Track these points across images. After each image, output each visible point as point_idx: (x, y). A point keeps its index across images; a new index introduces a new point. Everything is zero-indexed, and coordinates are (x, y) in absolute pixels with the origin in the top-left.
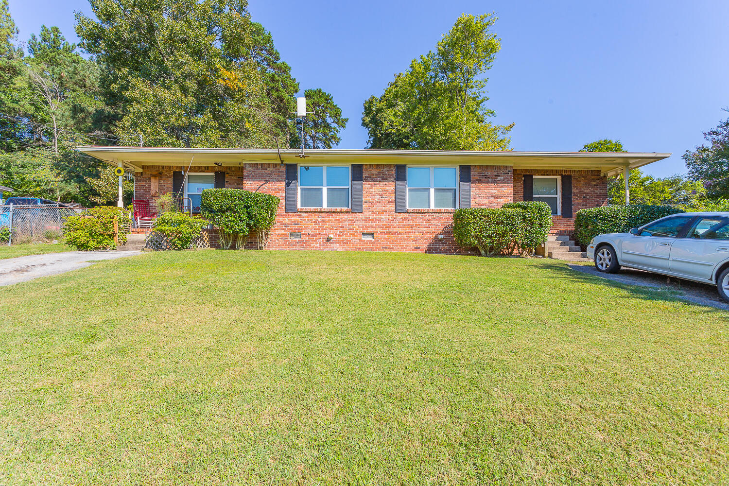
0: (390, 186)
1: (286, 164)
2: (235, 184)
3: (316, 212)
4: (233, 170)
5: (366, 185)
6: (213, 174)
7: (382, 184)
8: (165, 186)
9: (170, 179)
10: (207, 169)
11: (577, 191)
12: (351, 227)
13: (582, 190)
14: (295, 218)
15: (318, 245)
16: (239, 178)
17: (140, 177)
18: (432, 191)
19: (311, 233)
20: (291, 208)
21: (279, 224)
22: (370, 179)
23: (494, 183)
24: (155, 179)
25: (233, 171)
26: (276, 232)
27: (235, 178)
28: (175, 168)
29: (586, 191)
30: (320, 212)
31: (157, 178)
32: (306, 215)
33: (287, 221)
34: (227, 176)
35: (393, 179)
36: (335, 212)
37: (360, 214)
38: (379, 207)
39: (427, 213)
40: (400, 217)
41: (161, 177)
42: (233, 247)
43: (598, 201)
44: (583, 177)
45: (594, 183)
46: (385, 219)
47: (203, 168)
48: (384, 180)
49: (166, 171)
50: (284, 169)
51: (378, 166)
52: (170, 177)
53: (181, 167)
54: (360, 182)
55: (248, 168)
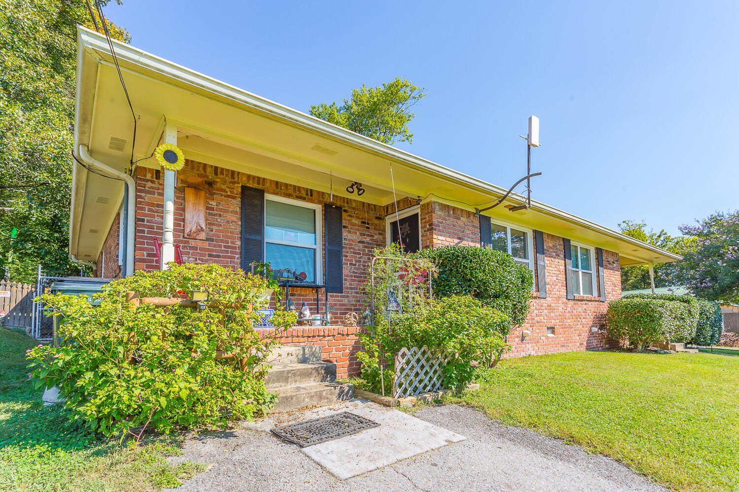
2: (358, 233)
4: (354, 205)
6: (320, 207)
8: (220, 216)
9: (233, 201)
10: (309, 195)
16: (362, 222)
17: (152, 182)
24: (197, 195)
25: (354, 209)
27: (357, 222)
28: (245, 179)
31: (203, 193)
34: (344, 215)
41: (212, 194)
47: (303, 192)
49: (224, 182)
52: (234, 198)
53: (258, 179)
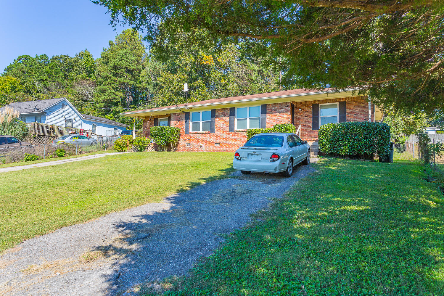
0: (227, 119)
1: (186, 112)
3: (196, 134)
5: (217, 119)
6: (167, 118)
7: (224, 118)
11: (350, 111)
12: (210, 140)
13: (354, 110)
14: (188, 136)
15: (197, 149)
17: (144, 121)
18: (248, 120)
19: (194, 144)
20: (187, 132)
21: (182, 140)
22: (219, 116)
23: (279, 113)
24: (149, 122)
26: (181, 144)
28: (155, 117)
29: (356, 111)
30: (198, 134)
32: (192, 135)
33: (185, 138)
35: (228, 115)
36: (204, 133)
37: (214, 134)
38: (222, 130)
39: (244, 131)
40: (232, 134)
41: (151, 120)
42: (163, 151)
43: (366, 117)
44: (354, 102)
45: (363, 105)
46: (225, 136)
47: (164, 116)
48: (225, 116)
49: (153, 118)
50: (184, 115)
51: (222, 109)
52: (154, 120)
53: (157, 116)
54: (214, 118)
55: (172, 116)
